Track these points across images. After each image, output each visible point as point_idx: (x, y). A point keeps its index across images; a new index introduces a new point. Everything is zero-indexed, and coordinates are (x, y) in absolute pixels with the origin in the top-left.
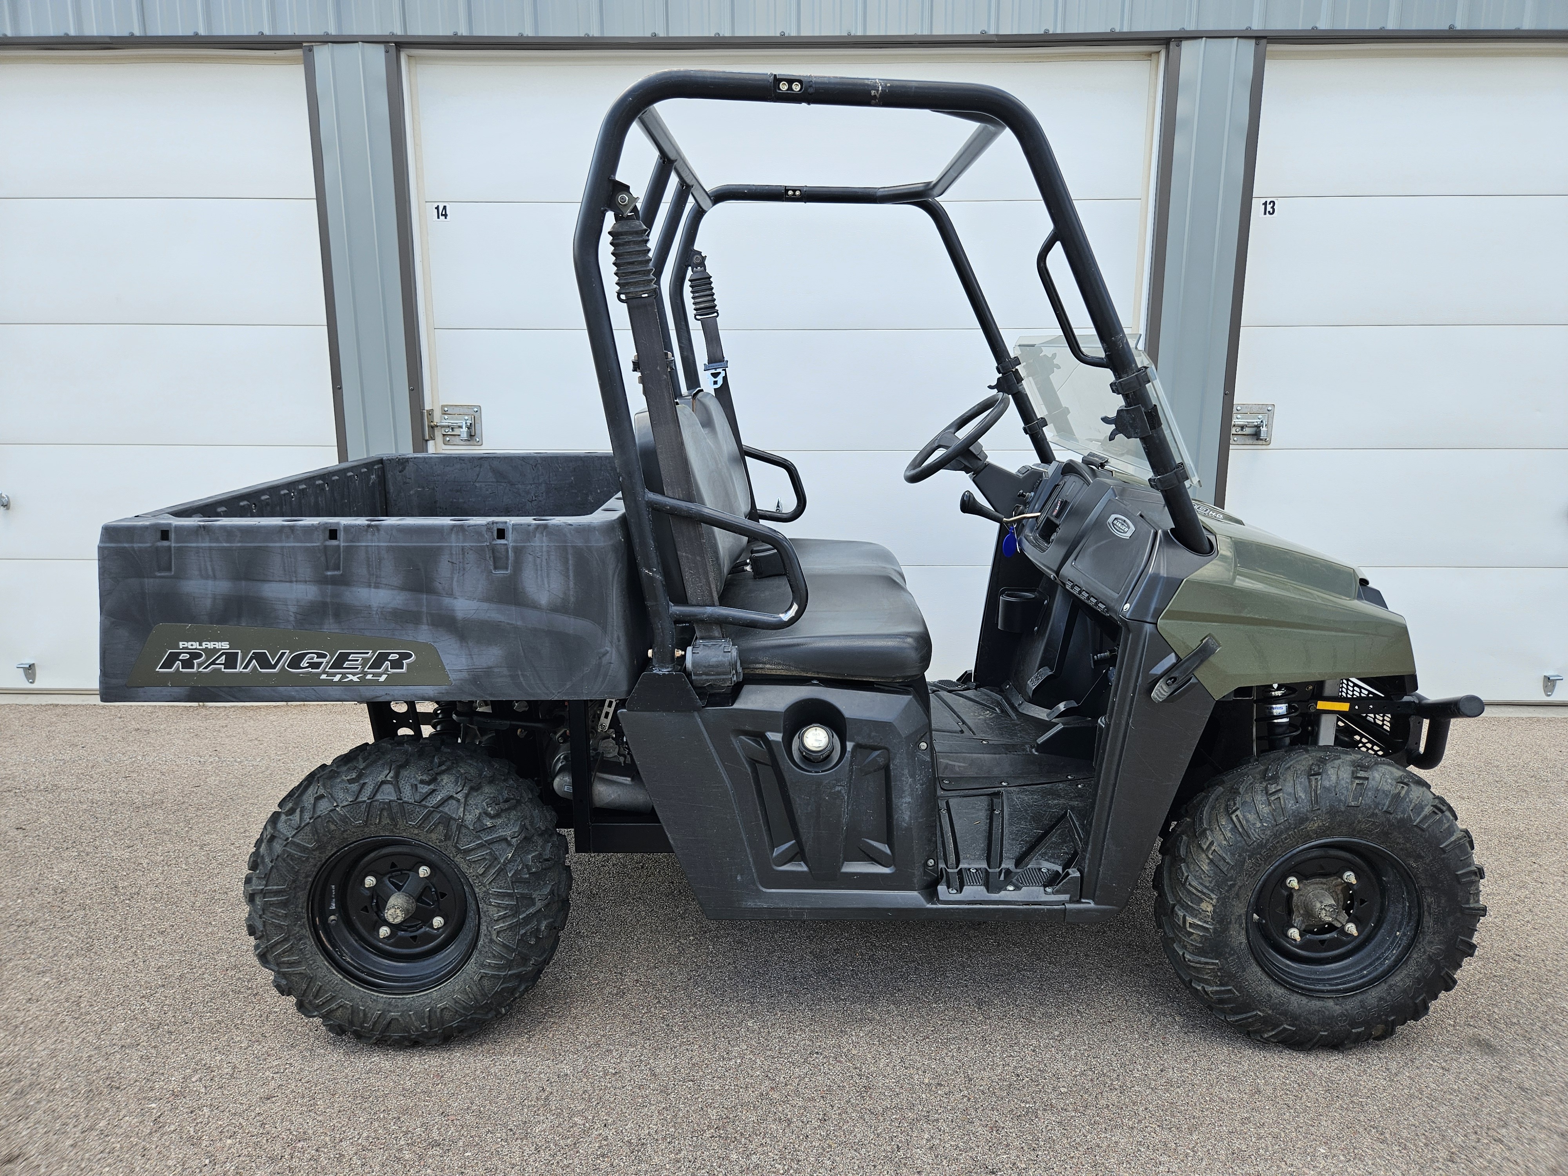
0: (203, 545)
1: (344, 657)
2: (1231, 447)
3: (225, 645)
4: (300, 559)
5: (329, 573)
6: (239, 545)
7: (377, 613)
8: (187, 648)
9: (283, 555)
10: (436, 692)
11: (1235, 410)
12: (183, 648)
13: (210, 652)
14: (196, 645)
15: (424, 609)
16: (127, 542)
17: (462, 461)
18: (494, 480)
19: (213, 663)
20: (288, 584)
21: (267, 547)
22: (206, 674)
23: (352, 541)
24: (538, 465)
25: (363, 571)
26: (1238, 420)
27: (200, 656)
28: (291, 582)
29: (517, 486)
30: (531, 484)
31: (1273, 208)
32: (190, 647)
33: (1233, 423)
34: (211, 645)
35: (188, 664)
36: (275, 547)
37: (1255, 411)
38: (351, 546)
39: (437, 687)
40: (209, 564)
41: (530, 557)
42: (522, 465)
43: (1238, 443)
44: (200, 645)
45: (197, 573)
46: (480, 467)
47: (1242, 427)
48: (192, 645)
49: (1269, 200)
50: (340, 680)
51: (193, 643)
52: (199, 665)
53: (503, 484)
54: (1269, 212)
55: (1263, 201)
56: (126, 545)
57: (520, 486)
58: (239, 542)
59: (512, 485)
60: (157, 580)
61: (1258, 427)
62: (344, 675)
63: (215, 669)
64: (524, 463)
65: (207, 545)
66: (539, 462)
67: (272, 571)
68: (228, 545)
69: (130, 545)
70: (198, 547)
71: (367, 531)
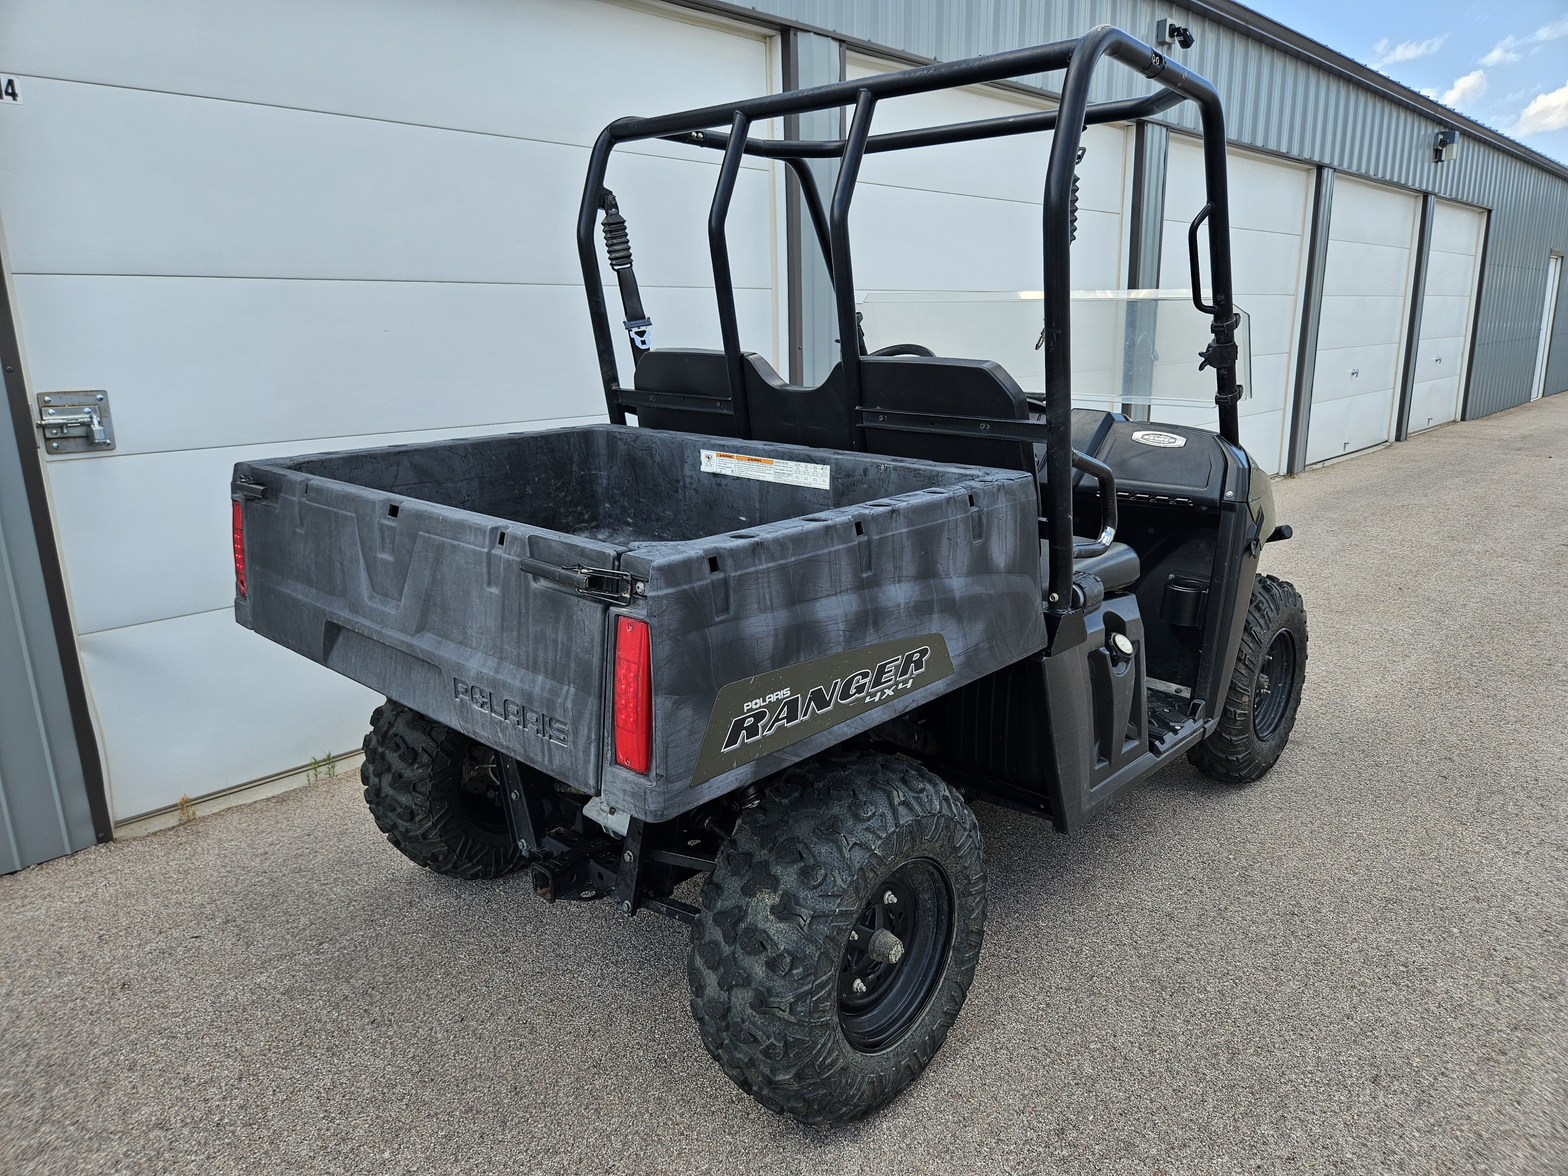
0: (761, 567)
1: (882, 671)
3: (786, 693)
4: (843, 564)
5: (864, 575)
6: (793, 559)
7: (904, 611)
8: (751, 710)
9: (830, 562)
10: (945, 684)
12: (749, 711)
13: (772, 706)
14: (760, 702)
15: (935, 597)
16: (686, 583)
17: (373, 460)
18: (417, 481)
19: (777, 720)
20: (834, 598)
21: (818, 555)
22: (771, 736)
23: (882, 533)
24: (469, 455)
25: (890, 566)
27: (763, 714)
28: (836, 594)
29: (445, 485)
30: (462, 481)
32: (754, 707)
34: (773, 698)
35: (752, 731)
36: (823, 554)
38: (882, 538)
39: (945, 679)
40: (767, 591)
41: (996, 520)
42: (449, 457)
44: (764, 701)
45: (756, 606)
46: (398, 466)
48: (756, 704)
50: (880, 699)
51: (757, 700)
52: (764, 728)
53: (427, 484)
56: (685, 587)
57: (449, 485)
58: (792, 555)
59: (438, 484)
60: (719, 627)
62: (882, 691)
63: (779, 727)
64: (451, 454)
65: (765, 566)
66: (469, 450)
67: (821, 585)
68: (784, 561)
69: (690, 585)
70: (757, 572)
71: (891, 518)
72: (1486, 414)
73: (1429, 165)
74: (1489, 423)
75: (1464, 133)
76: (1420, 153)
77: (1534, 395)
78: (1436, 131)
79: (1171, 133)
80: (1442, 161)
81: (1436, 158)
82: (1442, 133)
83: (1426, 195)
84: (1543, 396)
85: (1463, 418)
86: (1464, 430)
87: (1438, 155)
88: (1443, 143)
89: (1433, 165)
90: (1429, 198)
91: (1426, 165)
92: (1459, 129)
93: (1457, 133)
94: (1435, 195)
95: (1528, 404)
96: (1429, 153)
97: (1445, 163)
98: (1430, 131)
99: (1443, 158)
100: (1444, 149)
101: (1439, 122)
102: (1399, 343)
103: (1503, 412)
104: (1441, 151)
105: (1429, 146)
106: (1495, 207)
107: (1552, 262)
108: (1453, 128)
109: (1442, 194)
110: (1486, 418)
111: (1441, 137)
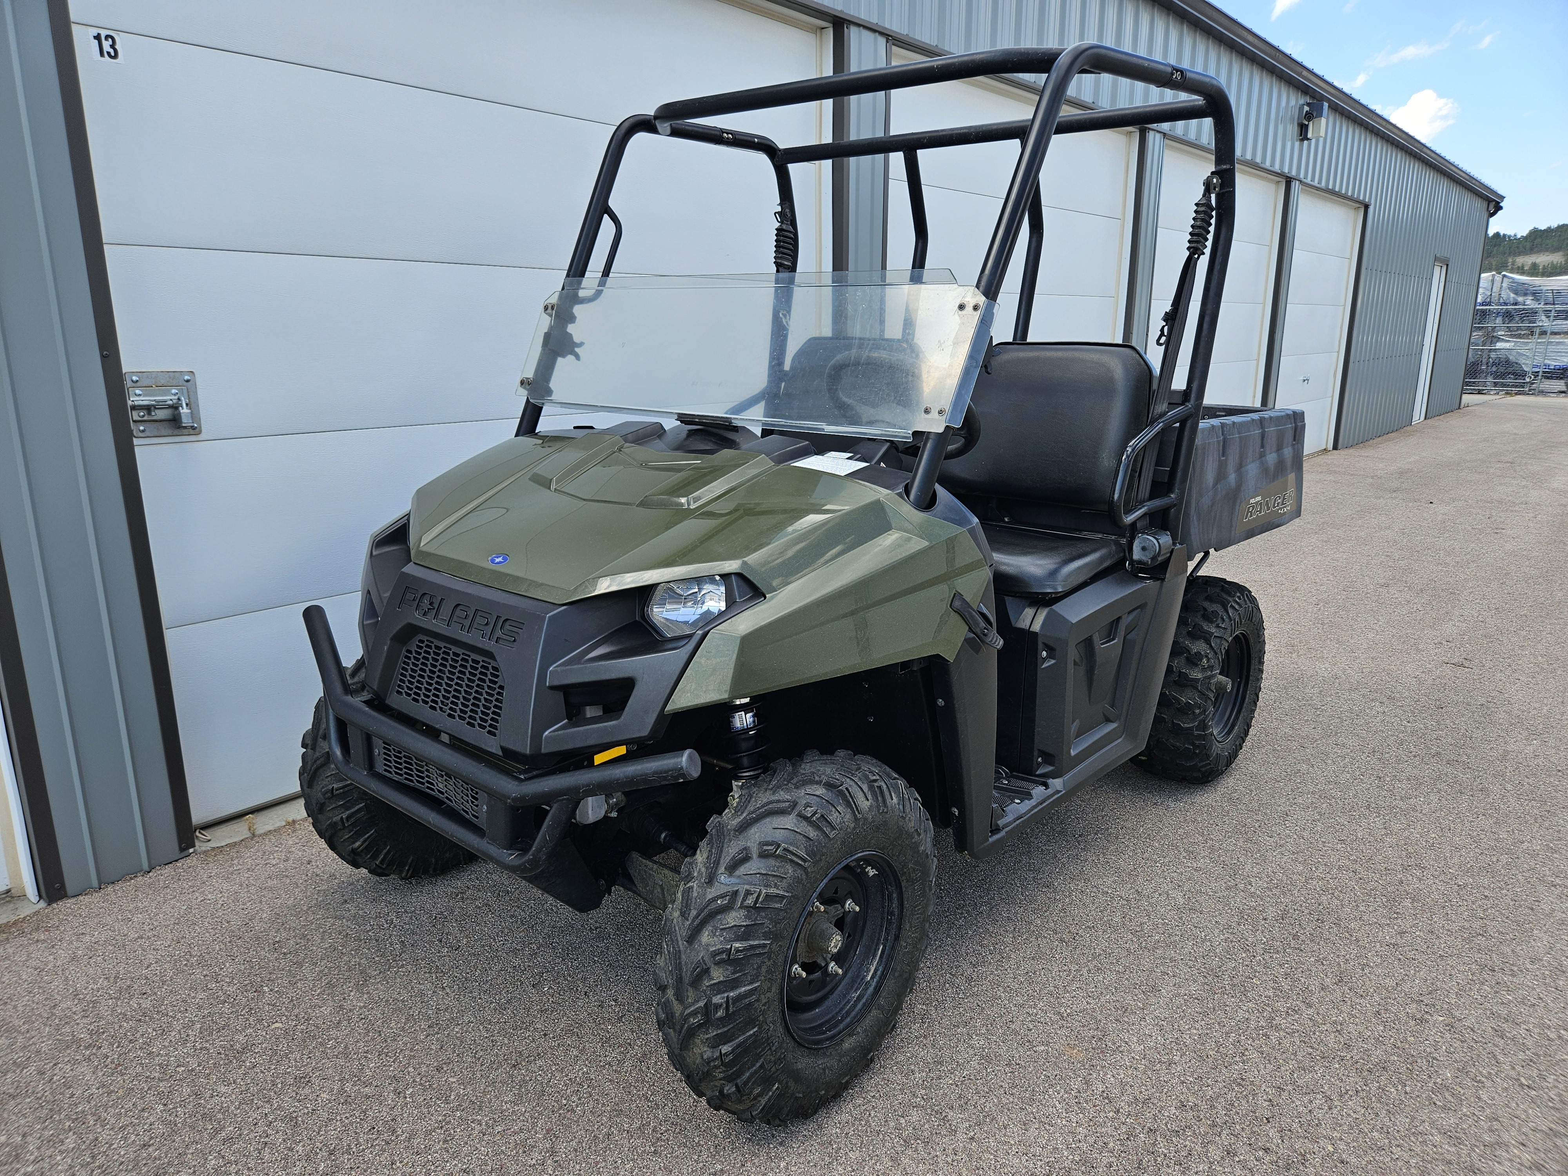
2: (136, 441)
11: (128, 383)
26: (137, 397)
31: (113, 46)
33: (130, 403)
37: (163, 382)
43: (147, 434)
47: (148, 409)
49: (104, 33)
54: (109, 53)
55: (95, 32)
61: (175, 407)
72: (1361, 441)
73: (1292, 144)
74: (1364, 453)
75: (1335, 108)
76: (1281, 128)
77: (1416, 417)
78: (1302, 102)
79: (894, 48)
80: (1308, 139)
81: (1301, 135)
82: (1308, 104)
83: (1289, 181)
84: (1425, 419)
85: (1335, 447)
86: (1335, 462)
87: (1303, 130)
88: (1309, 116)
89: (1297, 144)
90: (1293, 184)
91: (1289, 144)
92: (1329, 100)
93: (1326, 105)
94: (1301, 181)
95: (1409, 428)
96: (1293, 130)
97: (1313, 141)
98: (1293, 102)
99: (1310, 135)
100: (1311, 123)
101: (1304, 89)
102: (1258, 360)
103: (1381, 438)
104: (1307, 126)
105: (1292, 120)
106: (1373, 202)
107: (1437, 270)
108: (1322, 98)
109: (1308, 181)
110: (1361, 445)
111: (1306, 108)
